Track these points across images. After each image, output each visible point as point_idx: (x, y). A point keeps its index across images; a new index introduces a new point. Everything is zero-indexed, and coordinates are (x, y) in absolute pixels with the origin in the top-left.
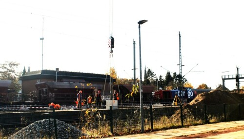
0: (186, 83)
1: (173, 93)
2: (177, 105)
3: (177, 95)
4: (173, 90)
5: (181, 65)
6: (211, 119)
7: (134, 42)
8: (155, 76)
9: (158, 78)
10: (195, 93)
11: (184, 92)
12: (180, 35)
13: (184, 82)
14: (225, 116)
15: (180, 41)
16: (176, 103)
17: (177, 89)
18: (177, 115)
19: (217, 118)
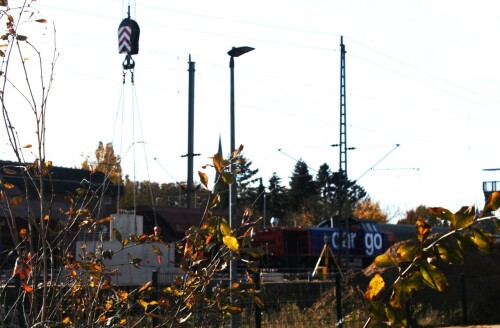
0: (360, 201)
1: (317, 239)
2: (330, 277)
3: (329, 244)
4: (317, 227)
5: (343, 147)
6: (424, 316)
7: (192, 65)
8: (254, 177)
9: (267, 184)
10: (391, 238)
11: (354, 236)
12: (343, 46)
13: (355, 200)
14: (465, 311)
15: (343, 67)
16: (325, 269)
17: (329, 223)
18: (327, 304)
19: (439, 316)
